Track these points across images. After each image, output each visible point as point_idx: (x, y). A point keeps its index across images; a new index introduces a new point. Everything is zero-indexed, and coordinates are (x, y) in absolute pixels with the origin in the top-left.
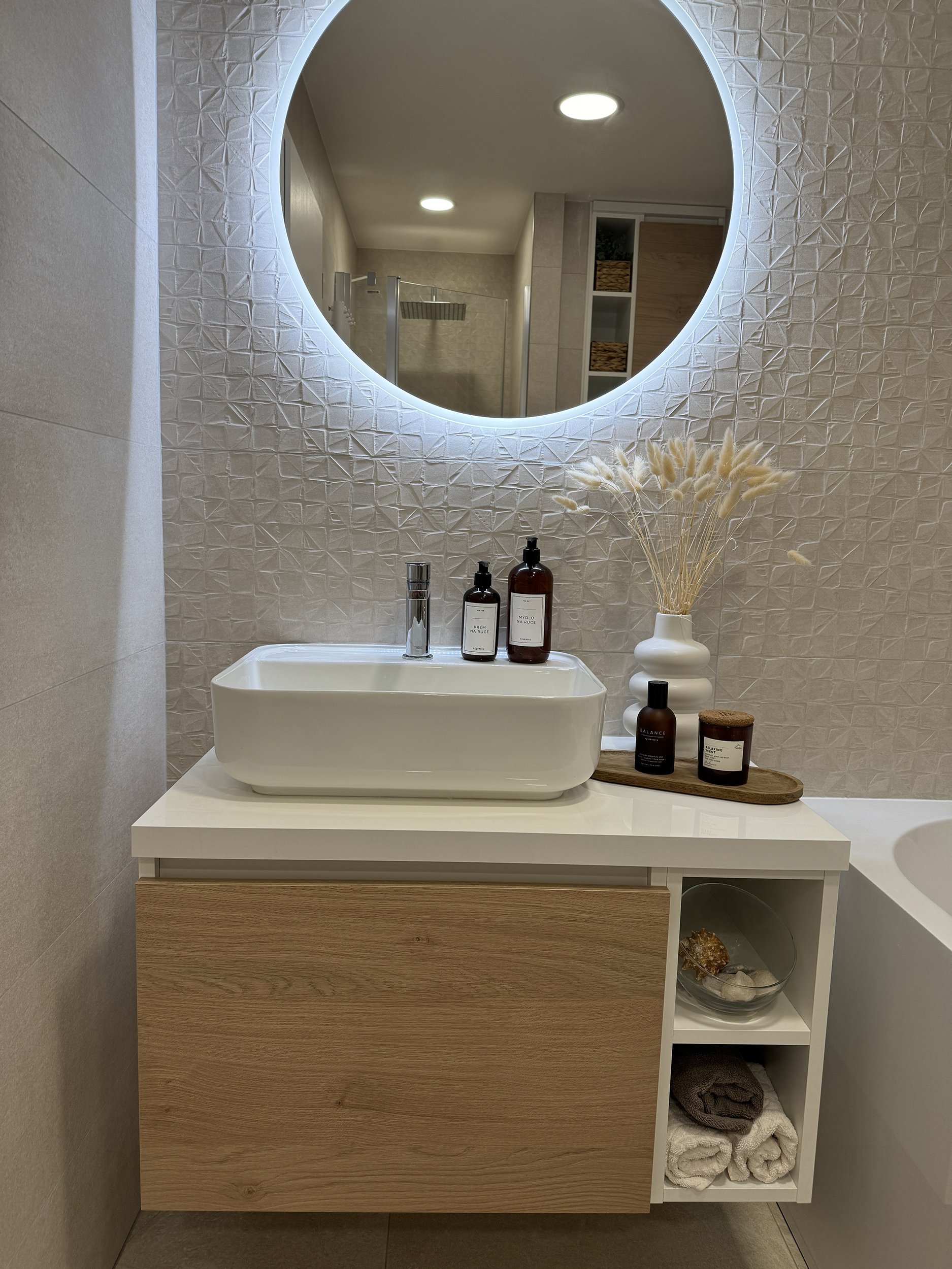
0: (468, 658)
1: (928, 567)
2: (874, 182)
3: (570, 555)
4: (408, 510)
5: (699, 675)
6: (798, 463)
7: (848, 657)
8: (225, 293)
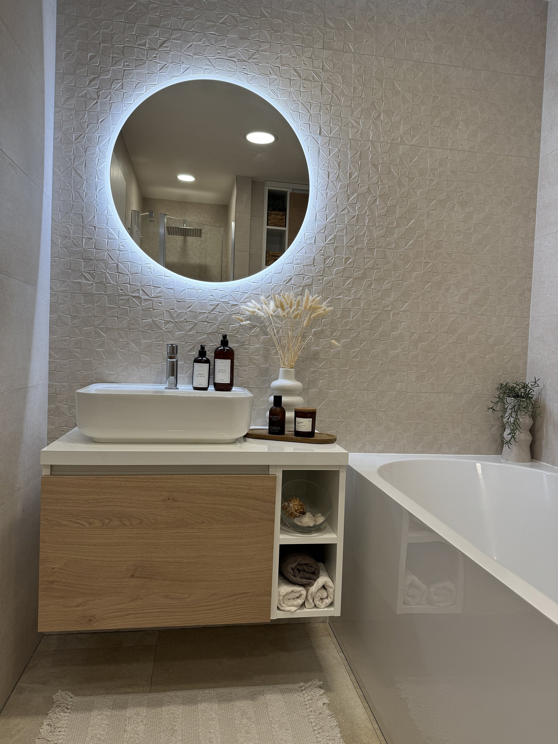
0: (196, 388)
1: (396, 351)
2: (369, 189)
3: (243, 344)
4: (167, 322)
5: (299, 395)
6: (340, 306)
7: (364, 390)
8: (83, 223)
